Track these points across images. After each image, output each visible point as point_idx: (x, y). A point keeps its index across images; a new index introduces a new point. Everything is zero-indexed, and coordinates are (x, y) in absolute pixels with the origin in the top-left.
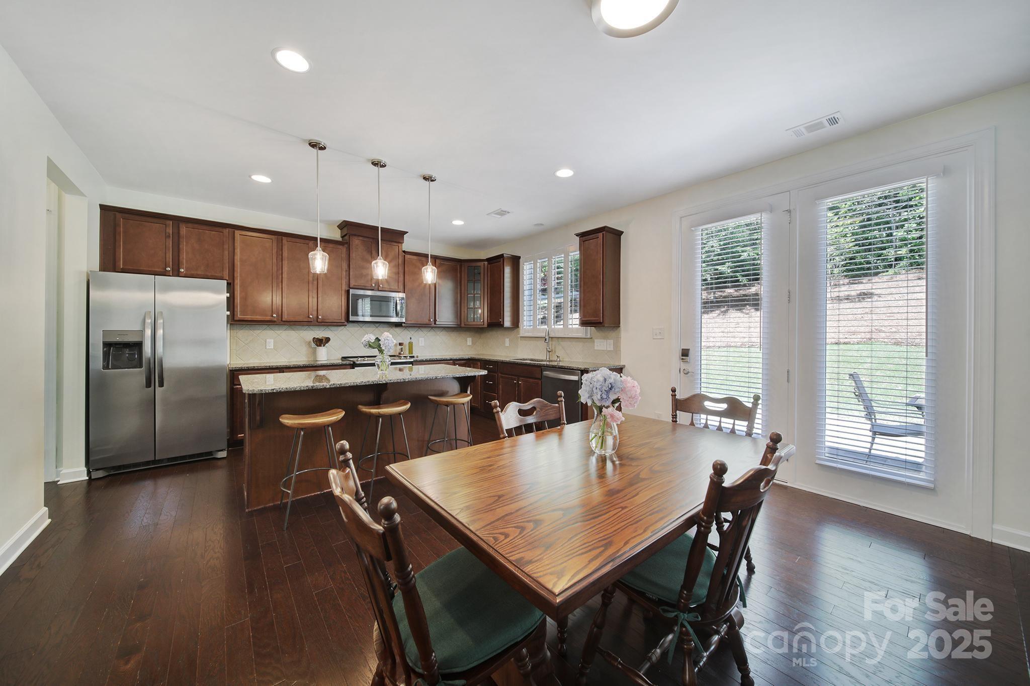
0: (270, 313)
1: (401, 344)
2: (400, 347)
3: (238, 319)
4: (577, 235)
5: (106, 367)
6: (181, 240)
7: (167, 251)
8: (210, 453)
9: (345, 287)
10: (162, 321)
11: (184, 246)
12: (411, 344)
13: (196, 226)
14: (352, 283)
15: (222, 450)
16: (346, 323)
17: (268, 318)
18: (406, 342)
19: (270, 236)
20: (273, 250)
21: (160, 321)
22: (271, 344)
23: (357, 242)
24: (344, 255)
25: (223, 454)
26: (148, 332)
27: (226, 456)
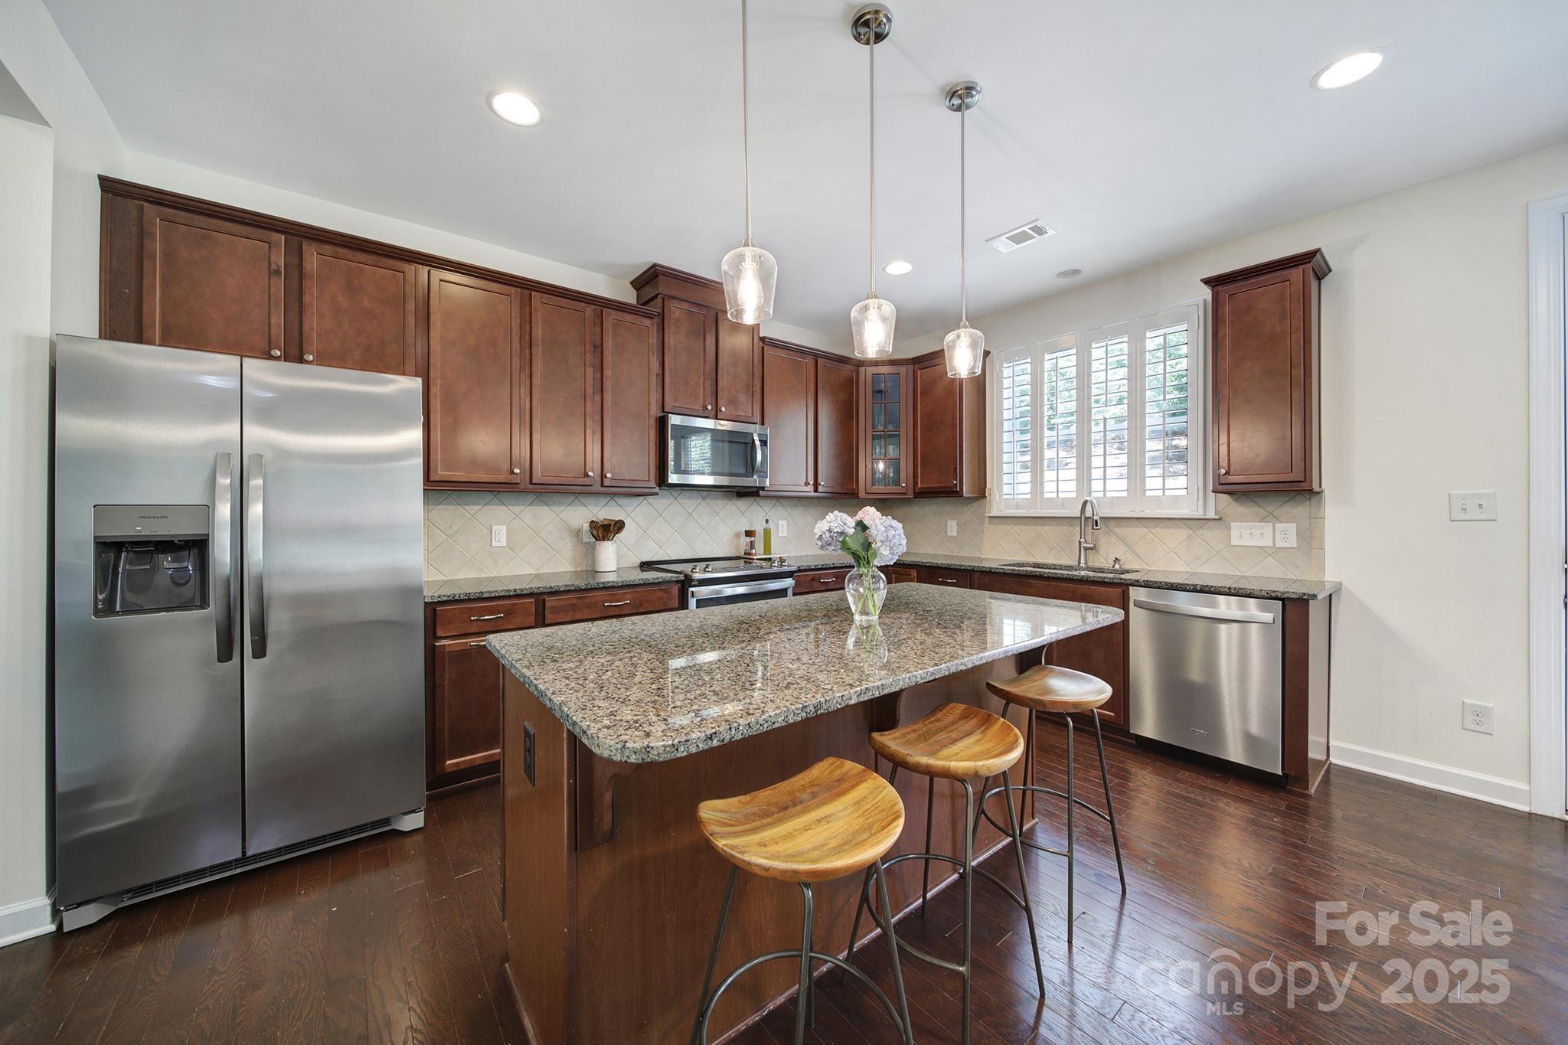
0: (506, 466)
1: (749, 533)
2: (748, 539)
3: (437, 479)
4: (1207, 282)
5: (107, 608)
6: (306, 283)
7: (273, 309)
8: (386, 821)
9: (655, 412)
10: (260, 482)
11: (311, 297)
12: (767, 533)
13: (342, 251)
14: (669, 404)
15: (414, 811)
16: (657, 490)
17: (501, 478)
18: (759, 528)
19: (507, 287)
20: (513, 320)
21: (255, 483)
22: (501, 536)
23: (677, 314)
24: (654, 340)
25: (414, 821)
26: (224, 511)
27: (422, 825)
